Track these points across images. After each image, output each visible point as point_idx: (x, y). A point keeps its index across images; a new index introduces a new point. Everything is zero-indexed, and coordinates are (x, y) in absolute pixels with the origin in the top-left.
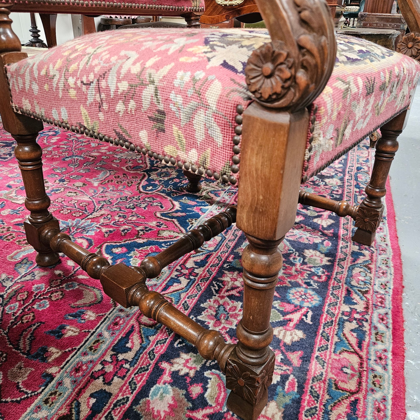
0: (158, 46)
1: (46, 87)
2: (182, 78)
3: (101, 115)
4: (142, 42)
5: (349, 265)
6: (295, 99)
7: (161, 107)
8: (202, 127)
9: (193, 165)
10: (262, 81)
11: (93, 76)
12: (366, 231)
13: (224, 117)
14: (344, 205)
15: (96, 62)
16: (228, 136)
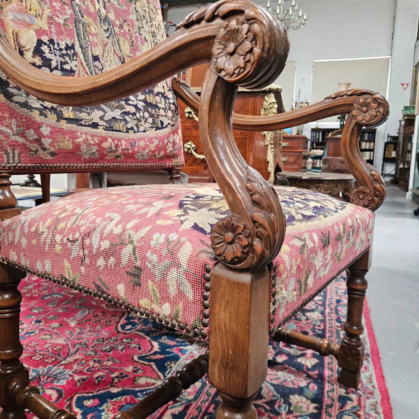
0: (139, 209)
1: (34, 242)
2: (157, 240)
3: (83, 269)
4: (125, 205)
5: (337, 412)
6: (254, 262)
7: (138, 264)
8: (175, 283)
9: (166, 317)
10: (225, 247)
11: (79, 235)
12: (350, 371)
13: (194, 275)
14: (326, 343)
15: (83, 222)
16: (198, 292)
